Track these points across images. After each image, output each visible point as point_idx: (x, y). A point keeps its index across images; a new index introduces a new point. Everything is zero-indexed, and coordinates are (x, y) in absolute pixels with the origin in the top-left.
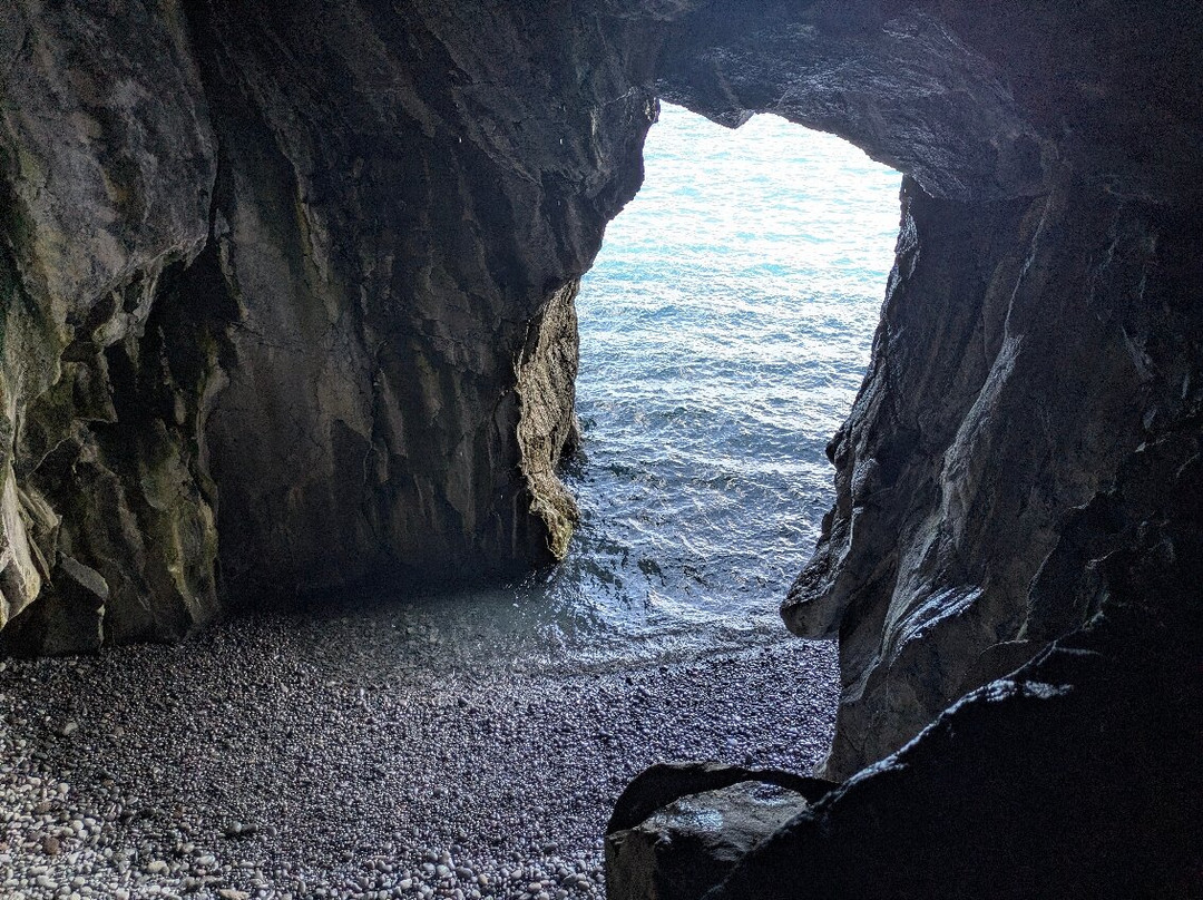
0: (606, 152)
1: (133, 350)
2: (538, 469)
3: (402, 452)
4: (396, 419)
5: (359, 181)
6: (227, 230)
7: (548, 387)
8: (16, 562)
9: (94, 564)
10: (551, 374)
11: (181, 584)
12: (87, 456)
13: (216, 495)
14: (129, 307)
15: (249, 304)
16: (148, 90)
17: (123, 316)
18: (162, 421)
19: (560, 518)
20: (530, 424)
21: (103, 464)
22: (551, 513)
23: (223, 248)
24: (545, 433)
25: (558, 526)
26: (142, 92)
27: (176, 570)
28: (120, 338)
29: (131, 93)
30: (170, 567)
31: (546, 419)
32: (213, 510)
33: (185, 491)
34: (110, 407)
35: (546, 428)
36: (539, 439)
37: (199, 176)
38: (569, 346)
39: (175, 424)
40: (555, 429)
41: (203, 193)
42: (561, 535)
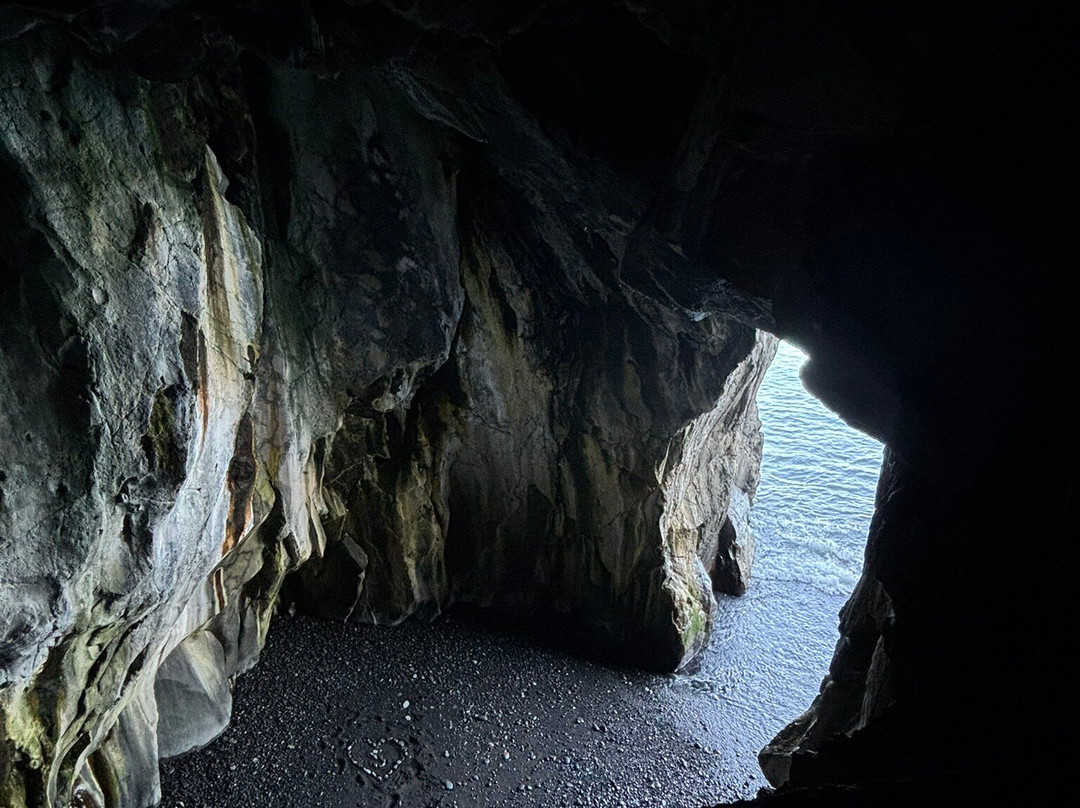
0: (723, 322)
1: (403, 418)
2: (681, 555)
3: (573, 516)
4: (571, 493)
5: (564, 327)
6: (465, 350)
7: (704, 491)
8: (294, 534)
9: (361, 543)
10: (709, 482)
11: (412, 572)
12: (368, 476)
13: (447, 518)
14: (394, 390)
15: (476, 398)
16: (417, 263)
17: (391, 395)
18: (416, 463)
19: (689, 599)
20: (680, 517)
21: (378, 484)
22: (680, 592)
23: (461, 362)
24: (691, 527)
25: (685, 604)
26: (412, 264)
27: (410, 562)
28: (391, 408)
29: (405, 264)
30: (406, 559)
31: (696, 516)
32: (442, 527)
33: (424, 511)
34: (385, 448)
35: (694, 523)
36: (684, 531)
37: (444, 316)
38: (731, 462)
39: (424, 466)
40: (703, 526)
41: (446, 326)
42: (687, 613)
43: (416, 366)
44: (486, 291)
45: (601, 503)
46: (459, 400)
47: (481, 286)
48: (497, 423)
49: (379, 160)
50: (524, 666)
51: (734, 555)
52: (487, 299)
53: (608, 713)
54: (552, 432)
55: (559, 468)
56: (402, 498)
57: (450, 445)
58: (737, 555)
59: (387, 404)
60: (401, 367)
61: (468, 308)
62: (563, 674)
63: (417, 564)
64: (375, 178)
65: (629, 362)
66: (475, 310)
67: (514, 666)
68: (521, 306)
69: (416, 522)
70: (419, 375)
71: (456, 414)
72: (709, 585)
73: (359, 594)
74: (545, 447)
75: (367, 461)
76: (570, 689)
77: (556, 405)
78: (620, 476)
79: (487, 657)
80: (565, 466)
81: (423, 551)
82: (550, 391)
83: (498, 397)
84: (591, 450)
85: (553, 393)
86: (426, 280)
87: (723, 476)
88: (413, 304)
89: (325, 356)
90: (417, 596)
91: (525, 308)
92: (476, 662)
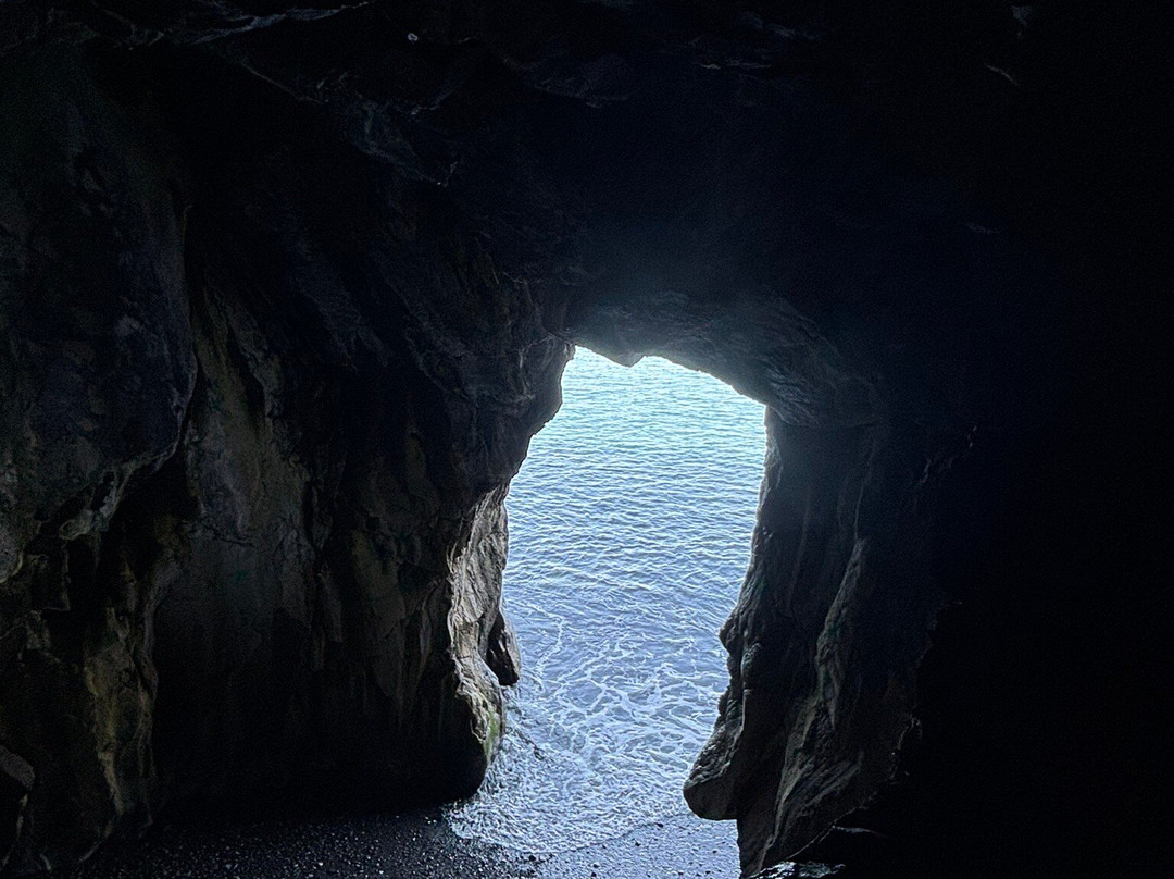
0: (533, 380)
1: (96, 546)
2: (465, 654)
3: (339, 638)
4: (335, 609)
6: (196, 438)
7: (479, 577)
10: (481, 565)
11: (110, 772)
12: (34, 642)
13: (155, 681)
14: (96, 506)
15: (209, 503)
16: (142, 323)
17: (90, 513)
18: (113, 610)
19: (484, 701)
20: (460, 612)
21: (50, 651)
22: (476, 696)
23: (191, 455)
24: (473, 620)
25: (482, 709)
26: (136, 325)
27: (106, 757)
28: (84, 533)
29: (126, 326)
30: (101, 756)
31: (475, 606)
32: (151, 697)
33: (126, 677)
34: (64, 597)
35: (475, 615)
36: (467, 625)
37: (176, 394)
38: (498, 541)
39: (125, 612)
40: (483, 616)
41: (178, 408)
42: (484, 718)
43: (131, 467)
44: (223, 358)
45: (376, 612)
46: (187, 509)
47: (216, 353)
48: (236, 534)
49: (91, 185)
50: (298, 848)
51: (505, 647)
52: (225, 368)
53: (423, 862)
54: (309, 536)
55: (317, 580)
56: (93, 666)
57: (164, 576)
58: (508, 644)
59: (83, 526)
60: (112, 470)
61: (203, 383)
62: (351, 840)
63: (116, 761)
64: (85, 210)
65: (413, 435)
66: (209, 385)
67: (285, 854)
68: (269, 377)
69: (115, 697)
70: (133, 478)
71: (177, 529)
72: (496, 681)
73: (19, 832)
74: (299, 556)
75: (32, 621)
76: (368, 853)
77: (316, 500)
78: (399, 573)
79: (243, 855)
80: (326, 578)
81: (125, 737)
82: (307, 483)
83: (239, 497)
84: (361, 549)
85: (309, 486)
86: (153, 347)
87: (494, 557)
88: (138, 380)
89: (9, 462)
90: (119, 805)
91: (275, 380)
92: (228, 866)
